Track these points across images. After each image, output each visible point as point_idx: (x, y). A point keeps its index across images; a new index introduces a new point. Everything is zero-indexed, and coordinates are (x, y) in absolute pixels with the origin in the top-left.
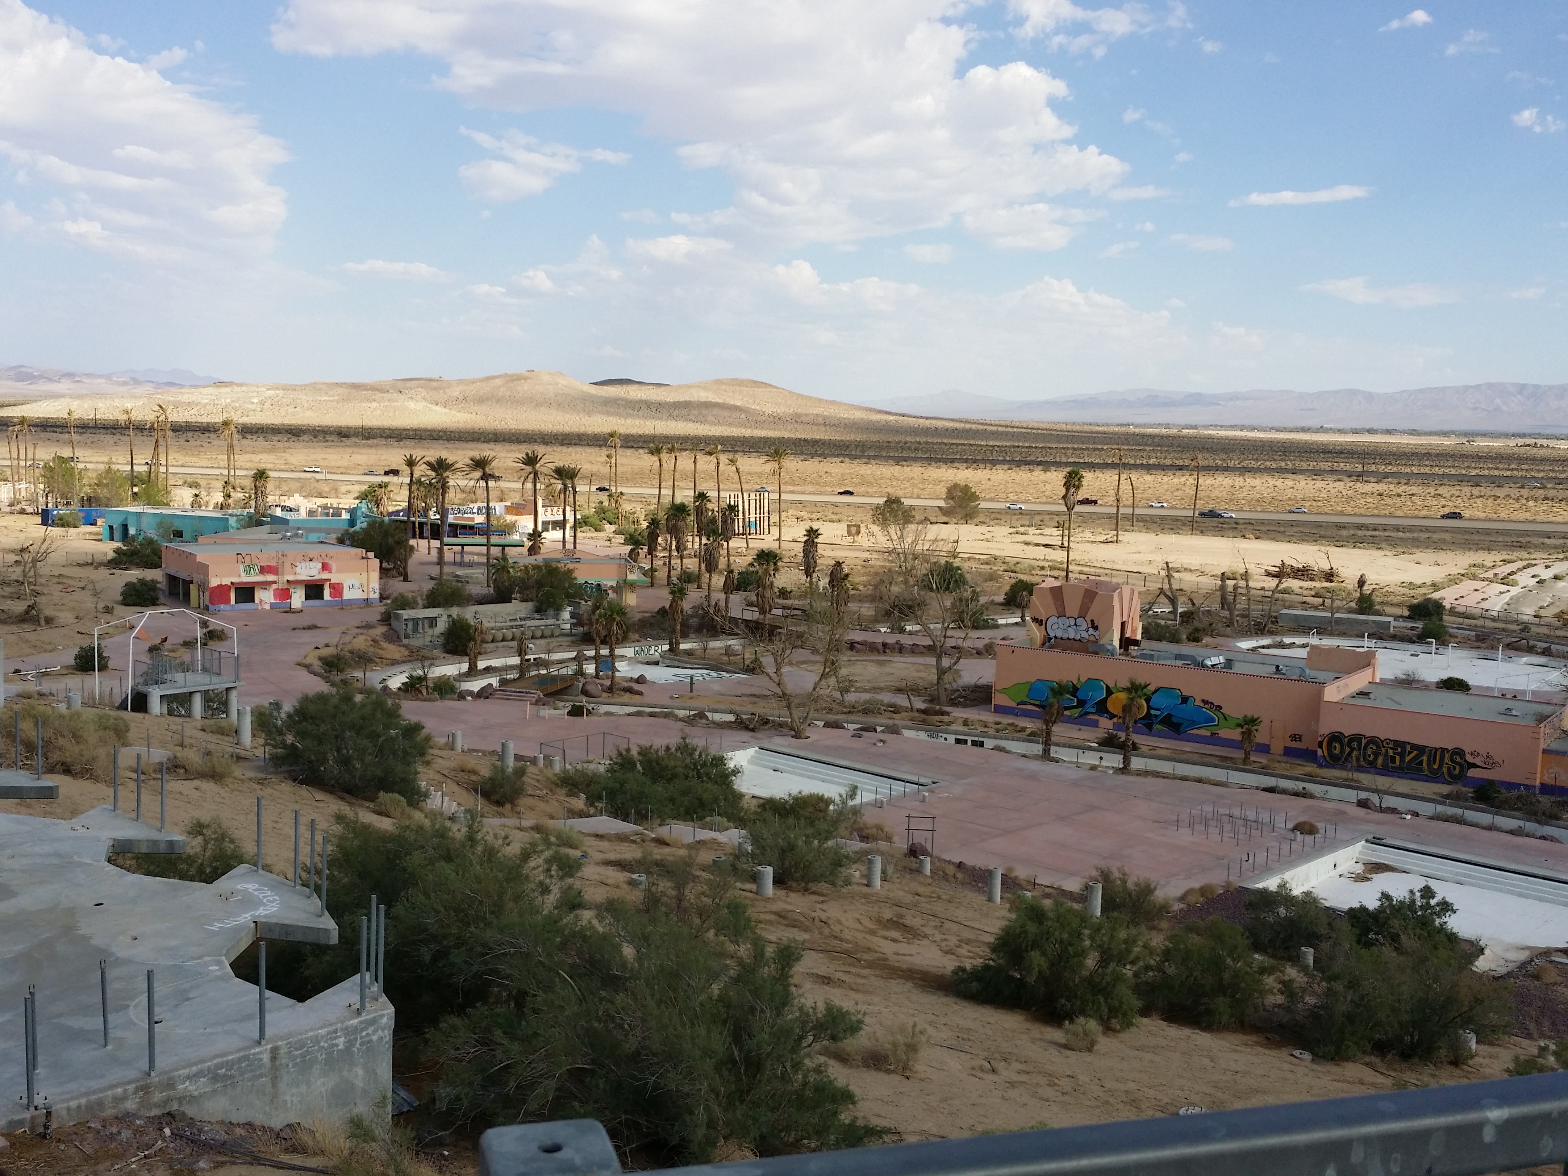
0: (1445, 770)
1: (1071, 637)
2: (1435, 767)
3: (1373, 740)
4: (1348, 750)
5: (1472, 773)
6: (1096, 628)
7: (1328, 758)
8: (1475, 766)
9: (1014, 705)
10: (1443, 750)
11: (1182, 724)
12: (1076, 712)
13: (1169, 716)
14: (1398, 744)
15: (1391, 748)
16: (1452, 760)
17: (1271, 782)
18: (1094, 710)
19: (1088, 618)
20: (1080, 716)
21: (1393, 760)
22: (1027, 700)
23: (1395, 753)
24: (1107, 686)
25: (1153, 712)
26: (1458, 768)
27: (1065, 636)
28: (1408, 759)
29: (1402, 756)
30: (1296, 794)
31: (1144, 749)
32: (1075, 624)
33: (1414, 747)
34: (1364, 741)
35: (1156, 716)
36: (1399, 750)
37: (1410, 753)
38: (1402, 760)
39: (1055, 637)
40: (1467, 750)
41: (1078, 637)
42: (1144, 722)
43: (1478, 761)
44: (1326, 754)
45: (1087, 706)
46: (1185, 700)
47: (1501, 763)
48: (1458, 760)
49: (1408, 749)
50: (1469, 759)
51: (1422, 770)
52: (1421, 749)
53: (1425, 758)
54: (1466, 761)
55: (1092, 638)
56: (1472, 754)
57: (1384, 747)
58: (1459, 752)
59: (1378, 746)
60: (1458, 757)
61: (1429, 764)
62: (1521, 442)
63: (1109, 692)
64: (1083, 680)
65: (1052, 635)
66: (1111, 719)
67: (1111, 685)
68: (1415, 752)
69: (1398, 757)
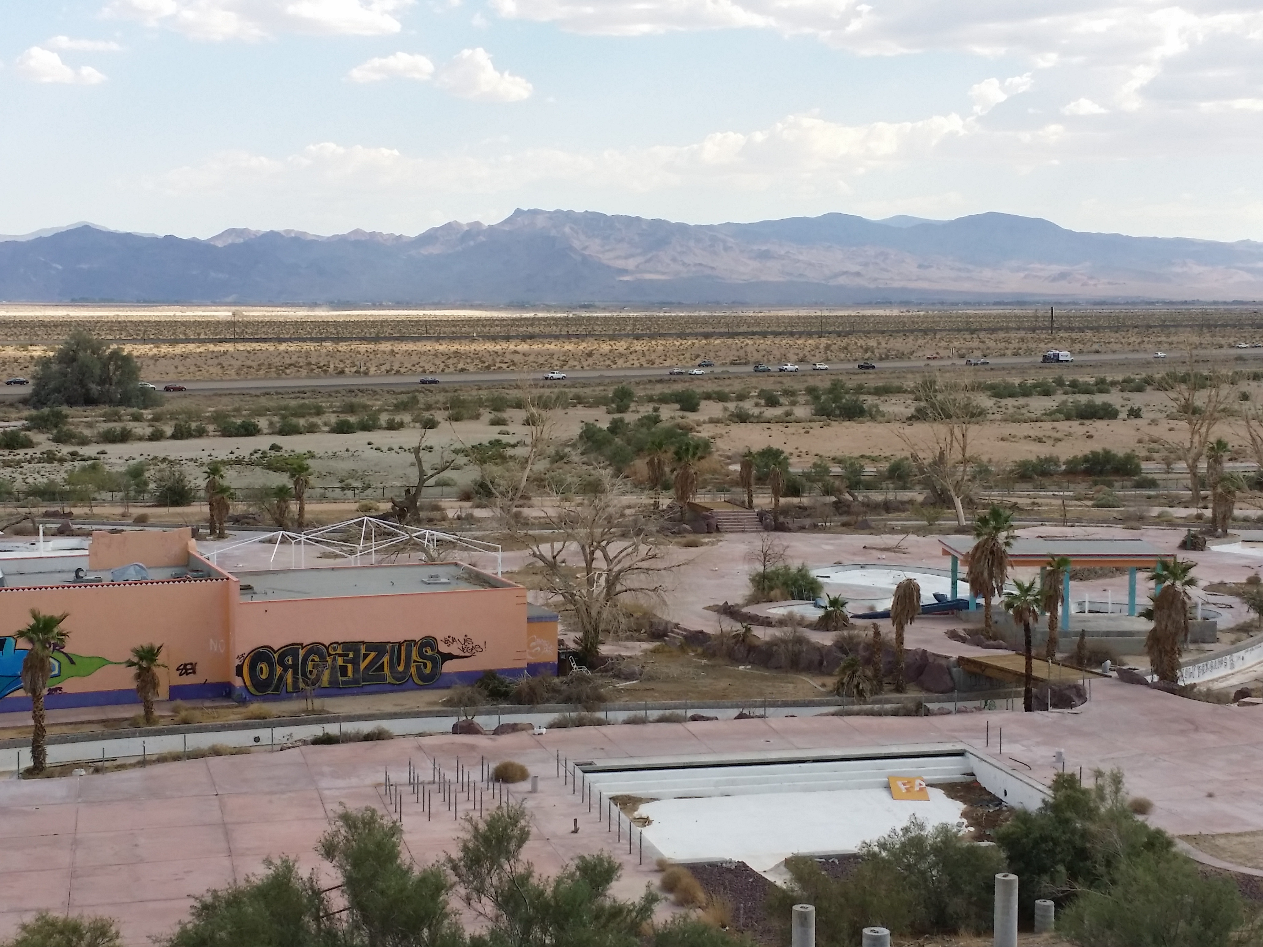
0: (413, 670)
3: (315, 649)
4: (279, 670)
5: (449, 667)
7: (252, 689)
8: (450, 657)
10: (410, 643)
16: (421, 655)
21: (344, 672)
23: (346, 661)
26: (429, 664)
29: (355, 662)
33: (372, 646)
34: (301, 653)
36: (351, 655)
37: (365, 656)
40: (440, 636)
43: (454, 649)
44: (248, 683)
47: (482, 646)
48: (430, 653)
49: (363, 651)
50: (444, 648)
51: (384, 678)
52: (379, 648)
53: (386, 659)
54: (439, 652)
56: (446, 641)
57: (330, 655)
58: (429, 642)
59: (322, 657)
60: (429, 650)
61: (392, 667)
68: (373, 654)
69: (350, 666)
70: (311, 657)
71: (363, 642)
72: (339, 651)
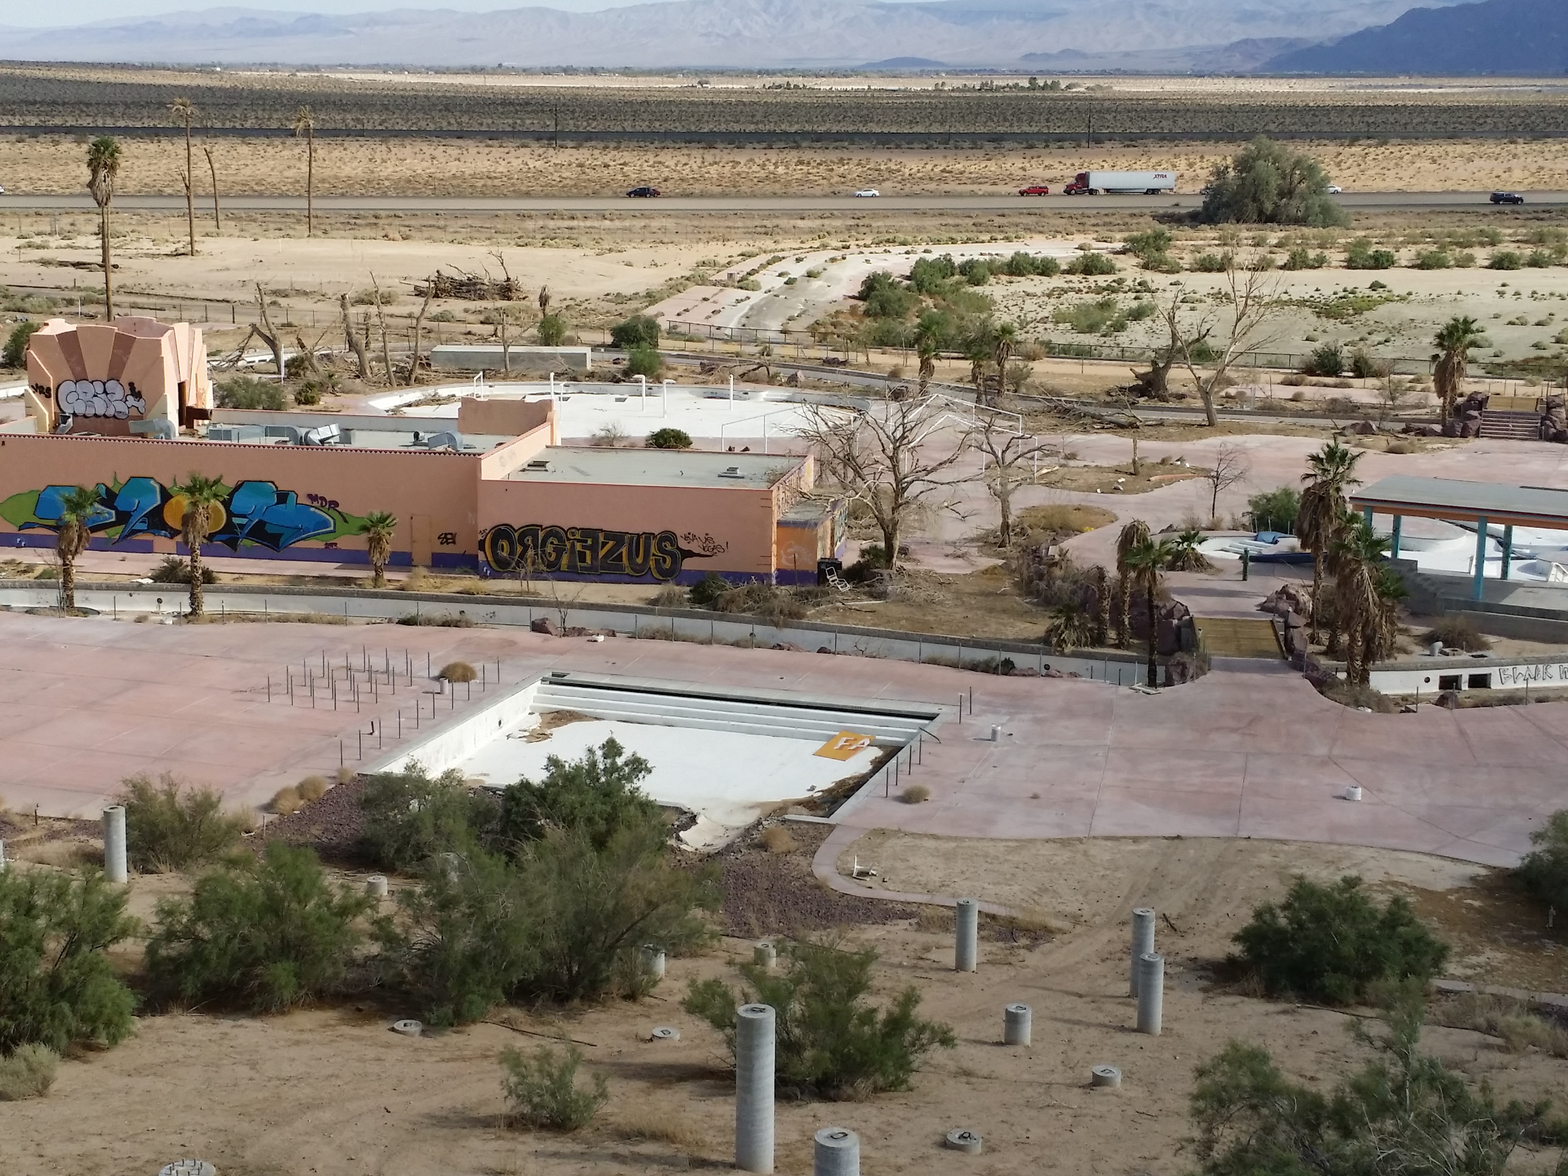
0: (652, 564)
1: (100, 412)
2: (639, 560)
3: (553, 532)
4: (519, 549)
5: (688, 564)
6: (137, 395)
7: (493, 564)
8: (690, 554)
9: (13, 529)
10: (649, 536)
11: (281, 535)
12: (116, 532)
13: (261, 524)
14: (588, 533)
15: (579, 541)
16: (660, 549)
17: (410, 608)
18: (144, 526)
19: (125, 381)
20: (123, 537)
21: (582, 558)
22: (35, 519)
23: (583, 547)
24: (161, 486)
25: (236, 521)
26: (669, 560)
27: (90, 412)
28: (602, 553)
29: (594, 549)
30: (446, 624)
31: (225, 580)
32: (105, 392)
33: (610, 535)
34: (541, 534)
35: (242, 526)
36: (590, 542)
37: (604, 544)
38: (594, 557)
39: (74, 414)
40: (680, 532)
41: (111, 412)
42: (225, 537)
43: (695, 547)
44: (490, 559)
45: (133, 520)
46: (283, 497)
47: (724, 546)
48: (669, 548)
49: (601, 539)
50: (683, 544)
51: (621, 568)
52: (618, 538)
53: (624, 550)
54: (678, 548)
55: (134, 412)
56: (686, 538)
57: (569, 539)
58: (668, 537)
59: (560, 539)
60: (668, 544)
61: (630, 558)
62: (768, 81)
63: (166, 496)
64: (123, 480)
65: (68, 411)
66: (172, 538)
67: (168, 485)
68: (611, 543)
69: (588, 552)
70: (551, 540)
71: (602, 531)
72: (578, 537)
